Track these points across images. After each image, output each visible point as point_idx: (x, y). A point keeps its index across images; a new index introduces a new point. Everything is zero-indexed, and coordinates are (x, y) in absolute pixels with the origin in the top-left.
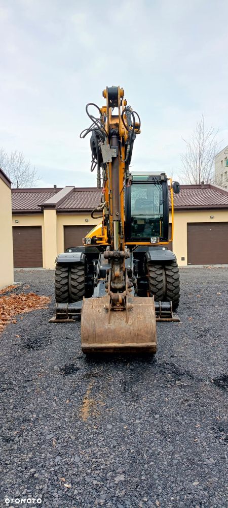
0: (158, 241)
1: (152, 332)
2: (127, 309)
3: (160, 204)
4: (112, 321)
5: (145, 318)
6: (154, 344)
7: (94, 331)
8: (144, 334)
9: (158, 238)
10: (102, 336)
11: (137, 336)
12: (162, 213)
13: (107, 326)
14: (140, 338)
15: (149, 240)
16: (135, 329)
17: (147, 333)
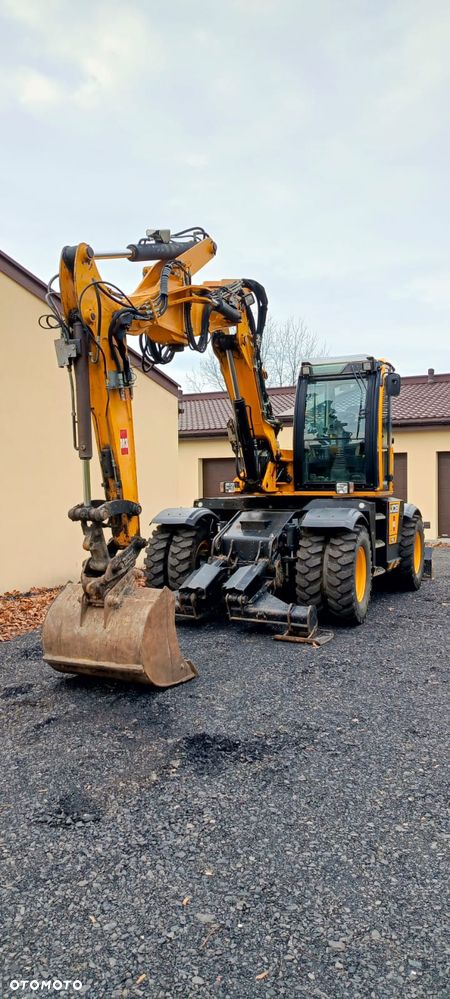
0: (351, 490)
1: (136, 648)
2: (106, 605)
3: (360, 419)
4: (86, 623)
5: (132, 622)
6: (139, 667)
7: (59, 635)
8: (125, 648)
9: (352, 484)
10: (69, 644)
11: (113, 652)
12: (362, 434)
13: (77, 629)
14: (119, 654)
15: (333, 487)
16: (114, 639)
17: (129, 648)
